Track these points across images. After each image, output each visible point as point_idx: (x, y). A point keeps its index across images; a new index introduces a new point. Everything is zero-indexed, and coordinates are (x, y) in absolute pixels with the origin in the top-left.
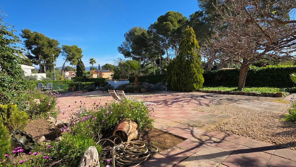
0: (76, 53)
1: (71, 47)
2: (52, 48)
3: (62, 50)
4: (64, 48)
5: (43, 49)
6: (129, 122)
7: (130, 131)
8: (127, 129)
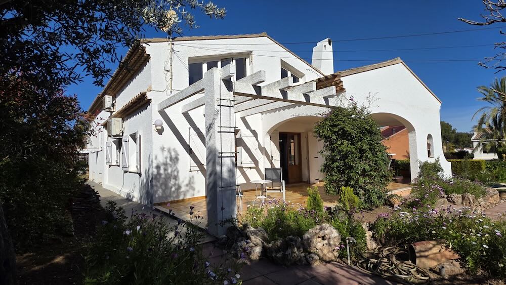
6: (438, 244)
7: (426, 254)
8: (422, 249)
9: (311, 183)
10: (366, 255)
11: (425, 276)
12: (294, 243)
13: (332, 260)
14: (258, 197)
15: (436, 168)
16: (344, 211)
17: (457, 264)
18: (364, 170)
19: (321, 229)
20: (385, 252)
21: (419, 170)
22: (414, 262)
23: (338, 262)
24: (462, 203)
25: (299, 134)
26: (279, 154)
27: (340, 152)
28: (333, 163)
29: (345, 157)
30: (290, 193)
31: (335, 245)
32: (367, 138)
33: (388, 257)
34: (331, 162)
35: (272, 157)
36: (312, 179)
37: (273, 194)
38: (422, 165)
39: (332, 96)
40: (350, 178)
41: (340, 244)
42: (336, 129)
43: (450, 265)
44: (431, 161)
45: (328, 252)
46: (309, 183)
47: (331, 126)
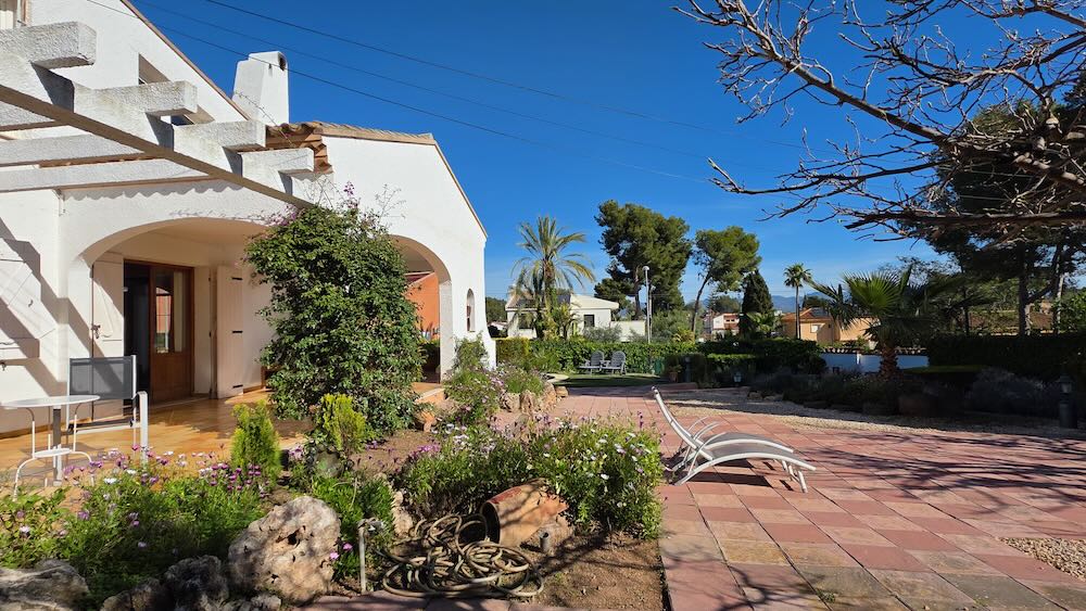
0: (737, 252)
1: (721, 234)
2: (669, 244)
3: (695, 248)
4: (701, 240)
5: (644, 249)
6: (534, 490)
7: (517, 515)
8: (511, 507)
9: (220, 397)
10: (395, 552)
11: (520, 564)
12: (197, 582)
13: (319, 594)
14: (35, 455)
15: (479, 351)
16: (330, 453)
17: (563, 520)
18: (375, 355)
19: (288, 516)
20: (434, 533)
21: (454, 355)
22: (495, 539)
23: (334, 593)
24: (520, 408)
25: (189, 272)
26: (121, 319)
27: (318, 311)
28: (297, 340)
29: (331, 323)
30: (161, 427)
31: (327, 551)
32: (380, 282)
33: (441, 542)
34: (292, 338)
35: (96, 328)
36: (224, 386)
37: (94, 436)
38: (460, 344)
39: (302, 174)
40: (341, 374)
41: (339, 543)
42: (312, 256)
43: (554, 527)
44: (472, 337)
45: (308, 576)
46: (213, 397)
47: (297, 246)
